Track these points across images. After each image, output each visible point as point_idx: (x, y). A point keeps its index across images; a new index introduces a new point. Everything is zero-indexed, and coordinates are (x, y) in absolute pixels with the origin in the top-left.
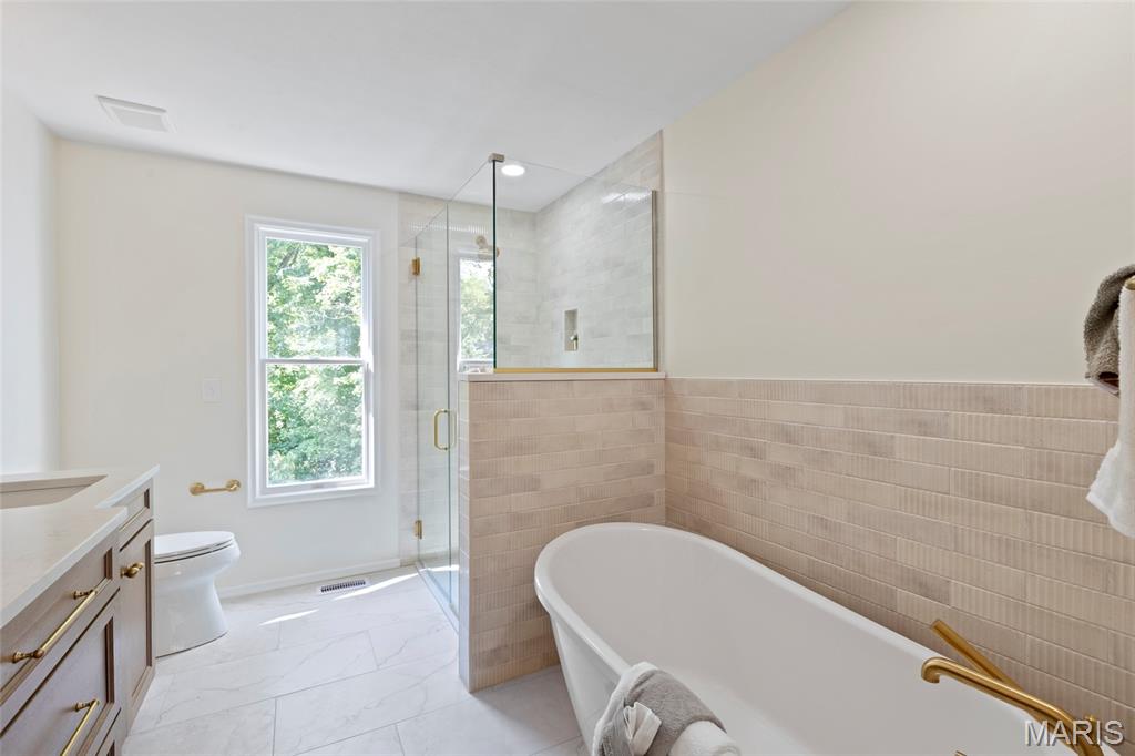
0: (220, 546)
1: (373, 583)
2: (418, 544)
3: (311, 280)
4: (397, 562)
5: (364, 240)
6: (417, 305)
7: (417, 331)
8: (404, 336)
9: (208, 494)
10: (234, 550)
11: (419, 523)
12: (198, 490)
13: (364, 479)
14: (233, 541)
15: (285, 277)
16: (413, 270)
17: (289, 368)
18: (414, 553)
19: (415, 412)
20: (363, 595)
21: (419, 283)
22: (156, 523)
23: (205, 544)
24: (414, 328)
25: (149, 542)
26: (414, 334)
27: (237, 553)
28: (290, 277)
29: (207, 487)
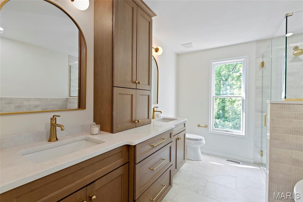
0: (201, 140)
1: (242, 165)
2: (261, 158)
3: (240, 73)
4: (252, 161)
5: (243, 59)
6: (262, 77)
7: (262, 86)
8: (257, 88)
9: (201, 127)
10: (204, 141)
11: (262, 151)
12: (199, 126)
13: (241, 132)
14: (204, 139)
15: (232, 74)
16: (261, 66)
17: (233, 99)
18: (260, 161)
19: (261, 114)
20: (238, 167)
21: (264, 70)
22: (187, 130)
23: (197, 138)
24: (261, 85)
25: (185, 134)
26: (261, 87)
27: (205, 142)
28: (234, 74)
29: (201, 126)
